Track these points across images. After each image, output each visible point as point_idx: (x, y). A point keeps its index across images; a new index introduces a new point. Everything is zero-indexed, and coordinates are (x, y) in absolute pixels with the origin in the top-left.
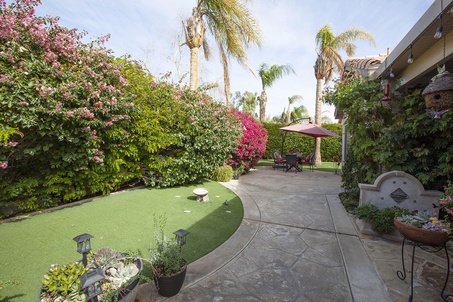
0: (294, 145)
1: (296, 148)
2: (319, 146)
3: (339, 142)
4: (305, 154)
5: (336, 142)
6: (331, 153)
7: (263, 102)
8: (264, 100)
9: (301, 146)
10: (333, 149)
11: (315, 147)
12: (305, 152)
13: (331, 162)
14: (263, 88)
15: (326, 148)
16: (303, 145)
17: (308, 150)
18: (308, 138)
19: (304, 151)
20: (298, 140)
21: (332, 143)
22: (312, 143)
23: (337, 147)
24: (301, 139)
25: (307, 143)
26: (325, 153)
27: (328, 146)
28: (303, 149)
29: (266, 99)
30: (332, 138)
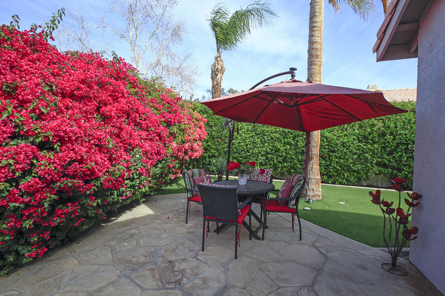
0: (264, 149)
1: (267, 153)
2: (315, 151)
3: (359, 141)
4: (285, 167)
5: (353, 143)
6: (341, 167)
7: (217, 73)
8: (217, 69)
9: (278, 150)
10: (344, 158)
11: (307, 152)
12: (286, 162)
13: (340, 184)
14: (218, 50)
15: (330, 156)
16: (282, 149)
17: (293, 159)
18: (292, 134)
19: (284, 161)
20: (272, 138)
21: (343, 144)
22: (301, 144)
23: (355, 154)
24: (277, 135)
25: (290, 144)
26: (327, 166)
27: (334, 152)
28: (281, 156)
29: (222, 68)
30: (345, 133)
